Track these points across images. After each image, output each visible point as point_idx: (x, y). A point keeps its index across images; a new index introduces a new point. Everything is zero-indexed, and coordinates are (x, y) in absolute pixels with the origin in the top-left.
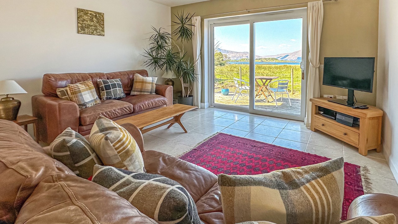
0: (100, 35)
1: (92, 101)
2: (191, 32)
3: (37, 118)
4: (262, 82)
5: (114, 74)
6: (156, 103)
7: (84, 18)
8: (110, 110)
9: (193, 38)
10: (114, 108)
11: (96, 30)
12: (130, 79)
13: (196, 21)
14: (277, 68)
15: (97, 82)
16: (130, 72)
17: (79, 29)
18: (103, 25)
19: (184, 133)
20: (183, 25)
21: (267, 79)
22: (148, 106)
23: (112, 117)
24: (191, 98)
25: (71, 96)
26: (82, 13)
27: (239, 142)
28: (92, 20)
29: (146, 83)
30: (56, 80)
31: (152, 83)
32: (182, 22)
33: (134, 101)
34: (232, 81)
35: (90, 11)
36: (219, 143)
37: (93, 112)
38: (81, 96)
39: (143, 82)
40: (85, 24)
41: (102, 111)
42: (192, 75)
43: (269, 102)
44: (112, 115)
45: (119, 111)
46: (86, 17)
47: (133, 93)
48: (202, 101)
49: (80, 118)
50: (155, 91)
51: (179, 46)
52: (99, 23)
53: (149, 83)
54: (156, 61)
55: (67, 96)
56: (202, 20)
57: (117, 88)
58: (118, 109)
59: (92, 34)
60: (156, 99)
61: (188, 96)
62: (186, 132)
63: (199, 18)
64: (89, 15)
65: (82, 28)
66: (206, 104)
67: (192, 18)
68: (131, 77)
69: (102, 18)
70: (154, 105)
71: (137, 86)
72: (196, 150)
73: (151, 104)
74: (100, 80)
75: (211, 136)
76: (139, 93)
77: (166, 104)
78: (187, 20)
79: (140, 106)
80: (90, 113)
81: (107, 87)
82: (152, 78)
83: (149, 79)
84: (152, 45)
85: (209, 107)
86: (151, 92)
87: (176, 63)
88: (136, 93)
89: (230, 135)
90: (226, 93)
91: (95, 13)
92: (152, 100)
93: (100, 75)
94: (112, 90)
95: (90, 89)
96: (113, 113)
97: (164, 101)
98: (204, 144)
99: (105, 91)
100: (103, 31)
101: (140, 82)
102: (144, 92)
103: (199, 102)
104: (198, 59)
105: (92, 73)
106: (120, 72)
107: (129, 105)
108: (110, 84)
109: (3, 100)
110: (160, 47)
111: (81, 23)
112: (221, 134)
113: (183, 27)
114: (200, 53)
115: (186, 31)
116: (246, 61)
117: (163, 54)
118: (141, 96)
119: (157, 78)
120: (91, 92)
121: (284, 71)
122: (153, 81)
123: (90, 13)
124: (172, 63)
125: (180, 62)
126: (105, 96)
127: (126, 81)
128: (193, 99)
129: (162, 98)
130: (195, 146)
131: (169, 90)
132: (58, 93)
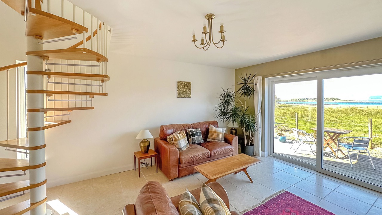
0: (189, 97)
1: (185, 146)
2: (252, 89)
3: (157, 154)
4: (329, 135)
5: (196, 124)
6: (226, 151)
7: (180, 87)
8: (196, 154)
9: (254, 95)
10: (198, 153)
11: (186, 94)
12: (206, 128)
13: (258, 80)
14: (341, 112)
15: (187, 130)
16: (207, 123)
17: (178, 94)
18: (191, 90)
19: (250, 182)
20: (246, 84)
21: (335, 133)
22: (220, 152)
23: (197, 160)
24: (252, 147)
25: (174, 142)
26: (179, 84)
27: (312, 210)
28: (184, 88)
29: (218, 133)
30: (166, 130)
31: (222, 133)
32: (245, 82)
33: (210, 148)
34: (287, 125)
35: (184, 82)
36: (288, 205)
37: (186, 155)
38: (180, 142)
39: (216, 132)
40: (181, 91)
41: (191, 155)
42: (253, 127)
43: (338, 157)
44: (197, 159)
45: (201, 156)
46: (181, 87)
47: (208, 140)
48: (262, 150)
49: (179, 158)
50: (224, 140)
51: (242, 102)
52: (188, 89)
53: (220, 133)
54: (224, 114)
55: (172, 142)
56: (263, 79)
57: (199, 136)
58: (201, 154)
59: (184, 97)
60: (226, 148)
61: (249, 145)
62: (252, 182)
63: (260, 78)
64: (183, 84)
65: (179, 94)
66: (266, 153)
67: (254, 78)
68: (207, 126)
69: (190, 86)
70: (224, 152)
71: (211, 135)
72: (265, 206)
73: (222, 151)
74: (189, 130)
75: (277, 193)
76: (212, 140)
77: (233, 152)
78: (249, 80)
79: (215, 153)
80: (185, 156)
81: (193, 135)
82: (222, 129)
83: (220, 130)
84: (221, 101)
85: (269, 156)
86: (221, 141)
87: (240, 116)
88: (210, 140)
89: (299, 198)
90: (283, 141)
91: (186, 83)
92: (223, 148)
93: (188, 126)
94: (196, 137)
95: (184, 137)
96: (198, 156)
97: (231, 149)
98: (271, 202)
99: (192, 138)
100: (190, 94)
101: (213, 132)
102: (216, 140)
103: (259, 151)
104: (259, 113)
105: (184, 124)
106: (200, 123)
107: (207, 151)
108: (195, 133)
109: (143, 141)
110: (227, 102)
111: (179, 90)
112: (288, 193)
113: (246, 86)
114: (260, 108)
115: (249, 89)
116: (298, 101)
117: (229, 108)
118: (214, 144)
119: (225, 129)
120: (185, 140)
121: (353, 116)
122: (222, 131)
123: (184, 83)
124: (236, 116)
125: (243, 115)
126: (191, 142)
127: (204, 130)
128: (254, 148)
129: (229, 147)
130: (262, 200)
131: (235, 140)
132: (168, 139)
